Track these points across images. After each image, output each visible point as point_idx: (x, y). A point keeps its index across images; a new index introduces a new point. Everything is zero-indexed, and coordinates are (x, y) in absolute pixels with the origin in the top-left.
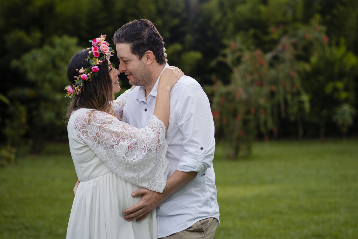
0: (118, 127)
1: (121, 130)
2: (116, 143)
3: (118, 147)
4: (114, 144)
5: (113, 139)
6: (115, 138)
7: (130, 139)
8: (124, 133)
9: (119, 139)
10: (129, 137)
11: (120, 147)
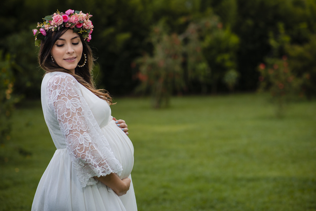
0: (75, 106)
1: (74, 111)
2: (63, 121)
3: (64, 125)
4: (62, 120)
5: (62, 115)
6: (64, 115)
7: (77, 124)
8: (75, 116)
9: (68, 118)
10: (77, 122)
11: (64, 126)
